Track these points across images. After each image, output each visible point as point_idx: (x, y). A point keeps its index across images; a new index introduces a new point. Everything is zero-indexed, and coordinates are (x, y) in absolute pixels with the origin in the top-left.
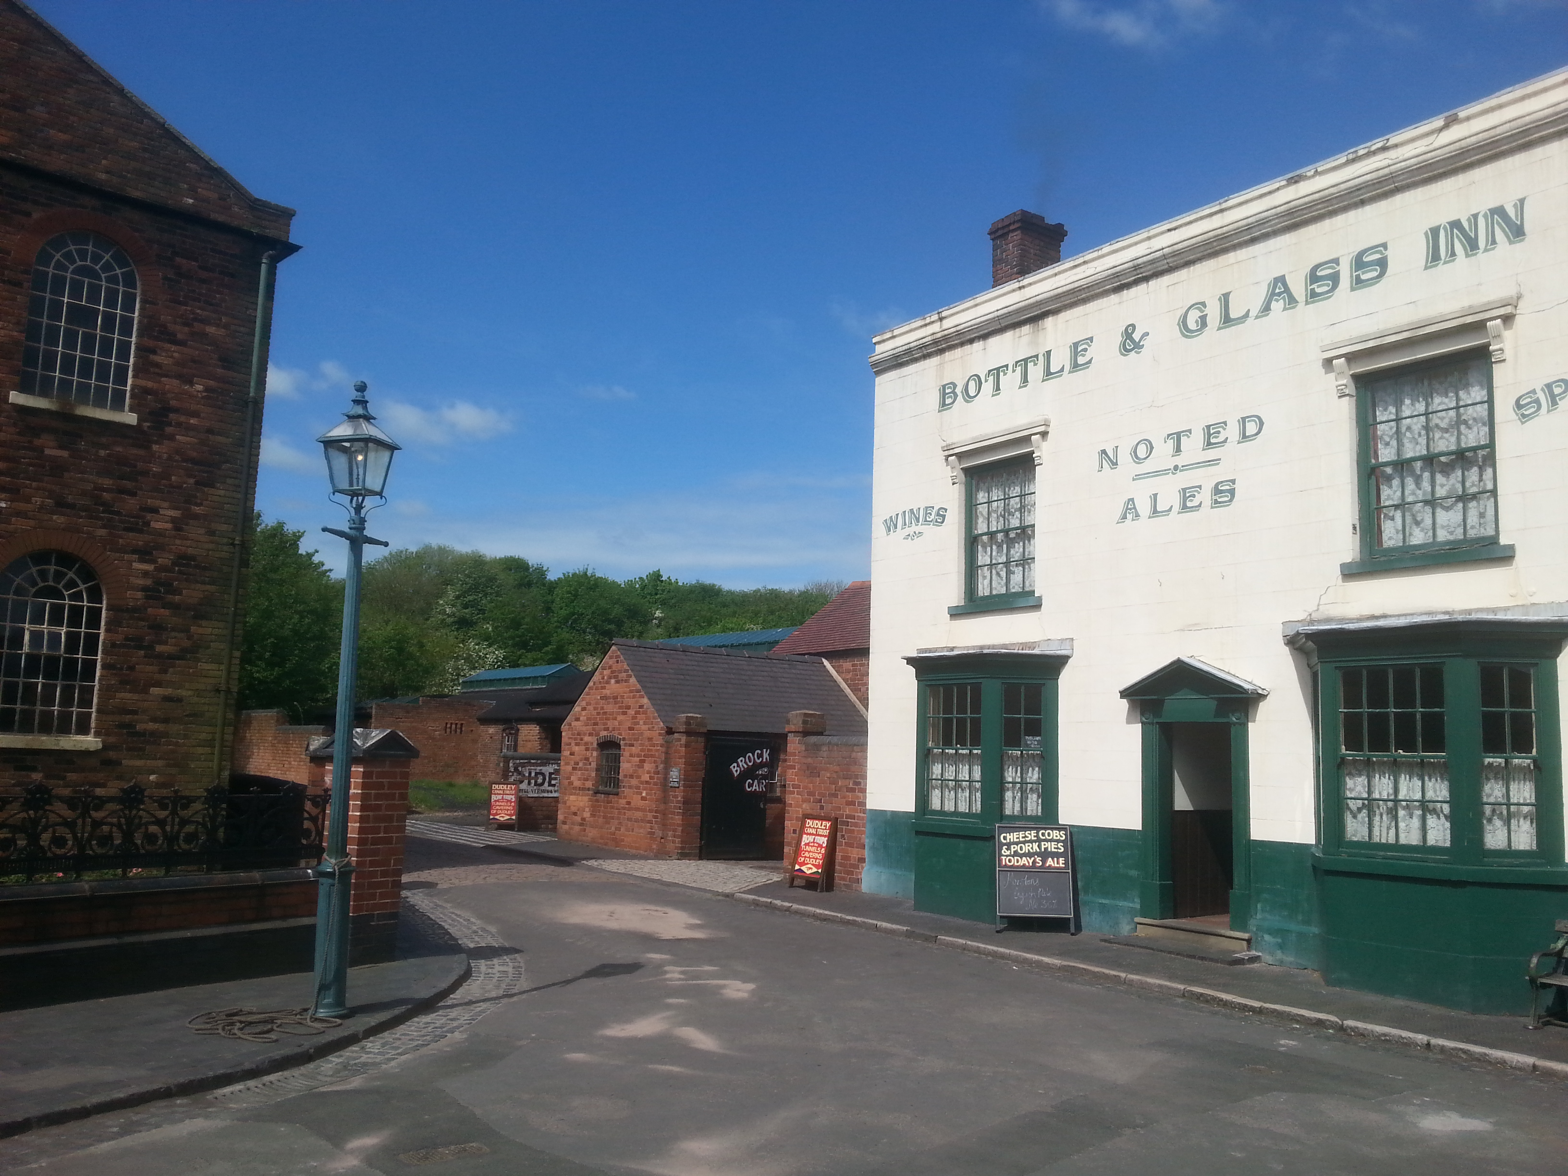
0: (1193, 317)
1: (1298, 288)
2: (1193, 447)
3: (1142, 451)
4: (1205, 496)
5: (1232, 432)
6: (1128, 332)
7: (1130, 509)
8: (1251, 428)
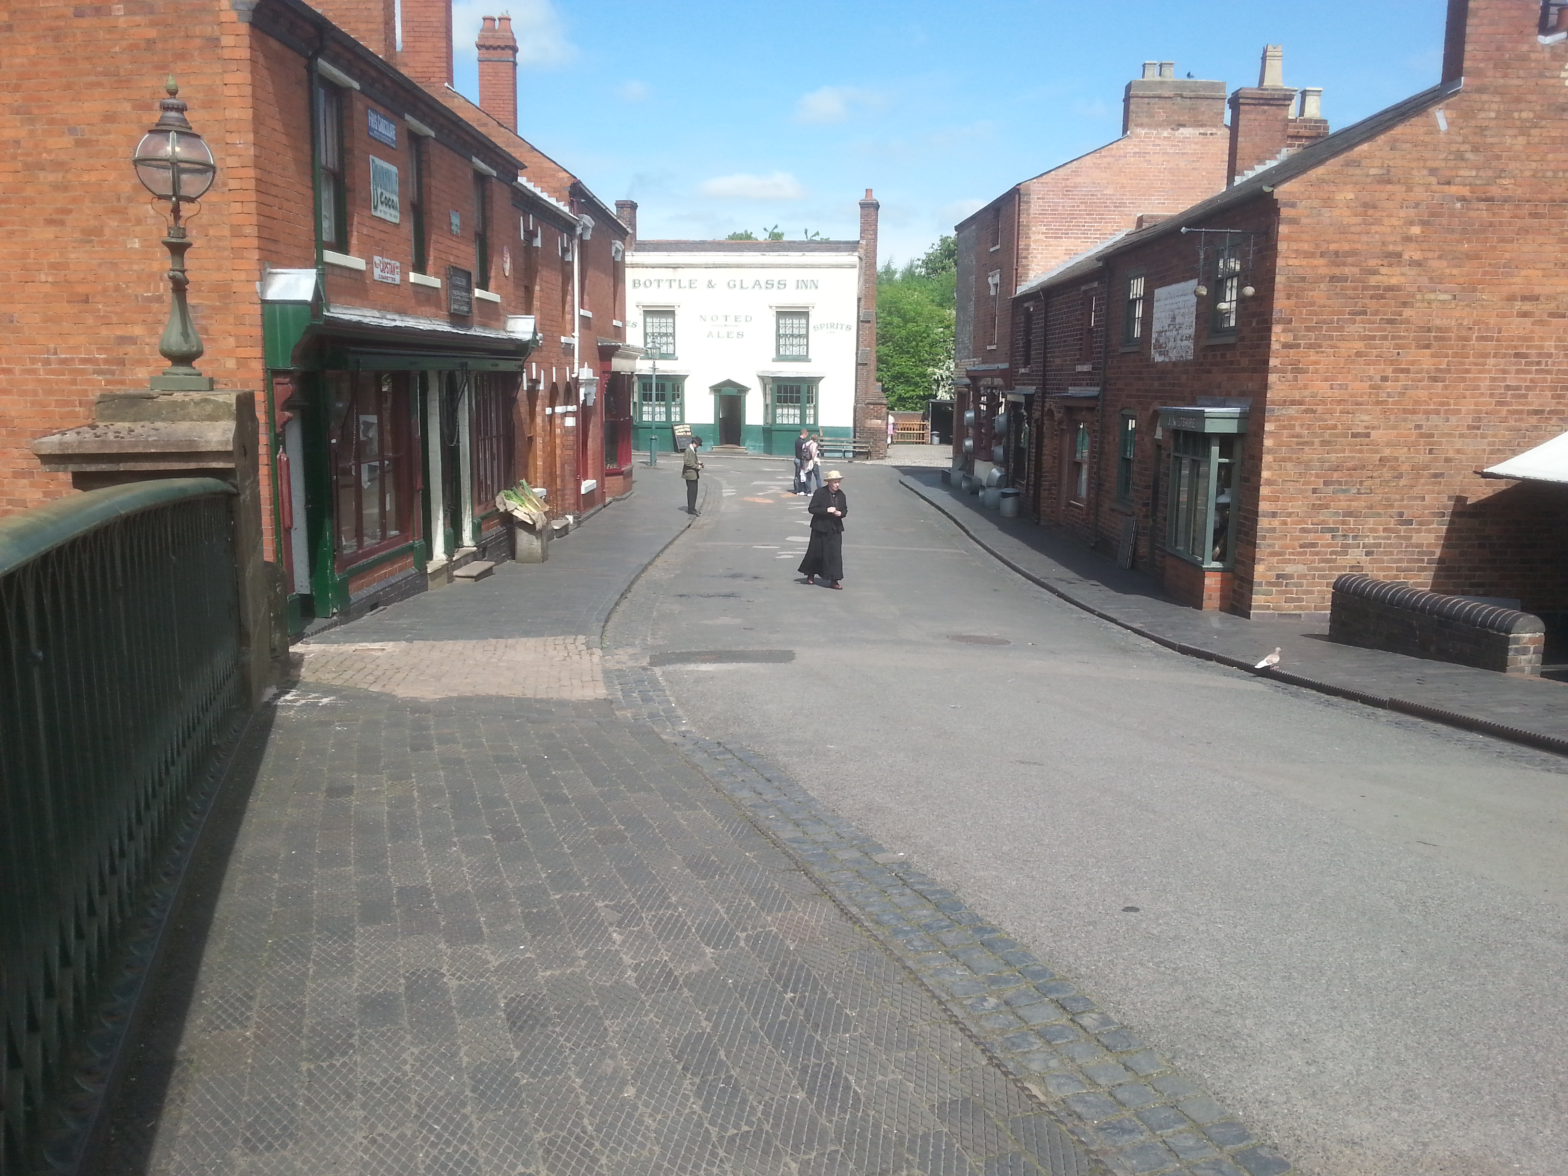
0: (731, 284)
1: (763, 284)
2: (731, 320)
3: (714, 318)
4: (735, 335)
5: (743, 319)
6: (710, 282)
7: (710, 334)
8: (749, 319)
